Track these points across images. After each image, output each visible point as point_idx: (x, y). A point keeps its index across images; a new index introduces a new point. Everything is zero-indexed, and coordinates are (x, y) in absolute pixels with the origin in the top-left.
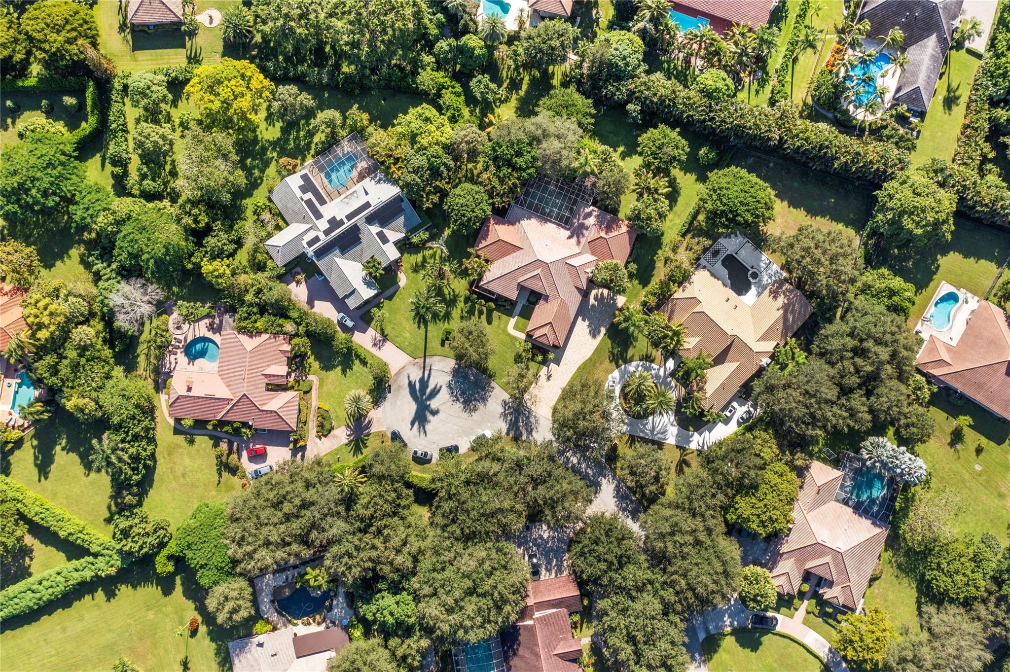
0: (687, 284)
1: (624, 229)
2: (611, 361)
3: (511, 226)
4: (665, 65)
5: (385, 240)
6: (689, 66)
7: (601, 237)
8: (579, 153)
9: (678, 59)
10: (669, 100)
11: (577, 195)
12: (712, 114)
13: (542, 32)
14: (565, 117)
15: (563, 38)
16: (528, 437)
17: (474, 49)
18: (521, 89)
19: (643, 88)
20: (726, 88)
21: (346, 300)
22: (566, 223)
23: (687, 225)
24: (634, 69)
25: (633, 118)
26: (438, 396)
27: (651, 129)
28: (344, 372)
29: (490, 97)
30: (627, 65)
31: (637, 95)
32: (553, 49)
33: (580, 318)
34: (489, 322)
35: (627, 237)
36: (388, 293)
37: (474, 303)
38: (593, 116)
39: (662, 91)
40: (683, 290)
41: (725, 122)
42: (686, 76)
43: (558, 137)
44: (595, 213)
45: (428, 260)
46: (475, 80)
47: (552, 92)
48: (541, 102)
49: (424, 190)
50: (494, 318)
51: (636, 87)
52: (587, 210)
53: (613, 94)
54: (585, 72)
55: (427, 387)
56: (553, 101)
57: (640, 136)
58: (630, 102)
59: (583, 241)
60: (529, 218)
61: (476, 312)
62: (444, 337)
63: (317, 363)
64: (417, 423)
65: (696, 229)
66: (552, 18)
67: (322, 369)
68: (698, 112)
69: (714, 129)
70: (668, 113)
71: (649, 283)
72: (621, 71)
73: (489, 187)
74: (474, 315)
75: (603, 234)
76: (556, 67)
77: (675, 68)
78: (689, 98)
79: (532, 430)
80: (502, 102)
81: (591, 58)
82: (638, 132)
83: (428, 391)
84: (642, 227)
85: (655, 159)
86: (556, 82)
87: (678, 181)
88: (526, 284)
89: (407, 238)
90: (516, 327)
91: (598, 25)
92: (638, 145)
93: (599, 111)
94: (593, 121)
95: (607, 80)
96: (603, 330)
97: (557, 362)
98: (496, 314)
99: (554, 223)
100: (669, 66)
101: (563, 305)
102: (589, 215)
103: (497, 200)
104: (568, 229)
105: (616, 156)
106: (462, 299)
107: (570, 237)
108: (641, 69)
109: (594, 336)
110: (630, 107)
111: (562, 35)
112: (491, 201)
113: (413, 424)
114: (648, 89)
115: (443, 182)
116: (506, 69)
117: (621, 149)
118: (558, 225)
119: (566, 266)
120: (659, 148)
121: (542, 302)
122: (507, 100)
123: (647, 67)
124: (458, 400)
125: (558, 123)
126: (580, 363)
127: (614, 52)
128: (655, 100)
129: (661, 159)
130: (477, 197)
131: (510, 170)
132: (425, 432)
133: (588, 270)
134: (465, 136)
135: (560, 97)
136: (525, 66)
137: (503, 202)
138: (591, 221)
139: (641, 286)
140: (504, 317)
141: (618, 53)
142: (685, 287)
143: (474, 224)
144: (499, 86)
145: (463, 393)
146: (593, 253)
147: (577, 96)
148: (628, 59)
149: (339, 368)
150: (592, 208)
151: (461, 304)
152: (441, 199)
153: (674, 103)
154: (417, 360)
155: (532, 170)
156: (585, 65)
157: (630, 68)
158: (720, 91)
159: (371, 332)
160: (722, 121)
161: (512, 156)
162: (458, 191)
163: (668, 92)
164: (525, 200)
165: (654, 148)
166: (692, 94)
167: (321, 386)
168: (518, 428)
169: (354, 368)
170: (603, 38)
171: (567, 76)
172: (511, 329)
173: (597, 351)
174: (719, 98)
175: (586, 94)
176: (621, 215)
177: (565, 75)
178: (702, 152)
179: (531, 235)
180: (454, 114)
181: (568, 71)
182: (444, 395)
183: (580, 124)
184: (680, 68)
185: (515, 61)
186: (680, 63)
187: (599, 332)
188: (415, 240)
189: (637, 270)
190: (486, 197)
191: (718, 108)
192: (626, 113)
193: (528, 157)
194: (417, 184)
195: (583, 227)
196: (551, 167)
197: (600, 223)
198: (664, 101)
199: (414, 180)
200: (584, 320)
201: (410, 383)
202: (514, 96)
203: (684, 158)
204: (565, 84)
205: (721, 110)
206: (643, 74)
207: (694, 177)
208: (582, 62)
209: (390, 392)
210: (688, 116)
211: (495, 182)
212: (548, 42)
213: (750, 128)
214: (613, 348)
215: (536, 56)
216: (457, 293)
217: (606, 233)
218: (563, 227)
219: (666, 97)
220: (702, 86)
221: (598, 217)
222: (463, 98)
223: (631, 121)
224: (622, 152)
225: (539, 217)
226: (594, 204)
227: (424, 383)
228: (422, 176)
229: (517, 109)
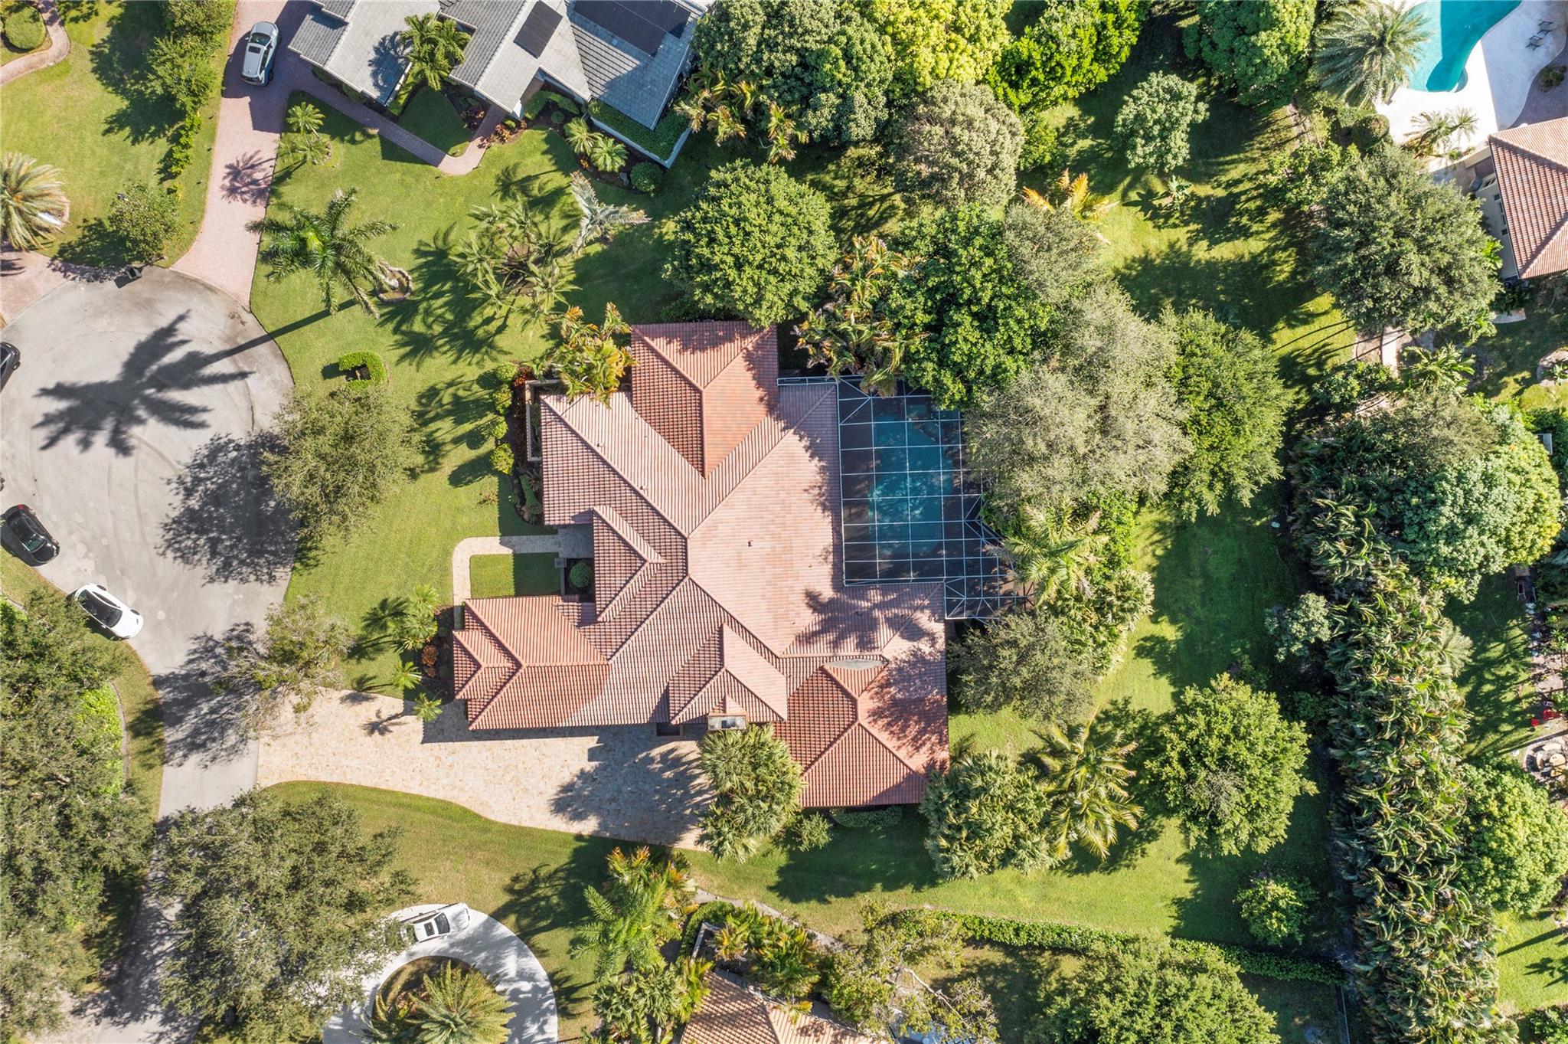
0: (829, 1031)
1: (918, 762)
2: (510, 890)
3: (762, 409)
4: (1496, 650)
5: (534, 37)
6: (1529, 724)
7: (854, 702)
8: (1082, 512)
9: (1537, 678)
10: (1398, 722)
11: (955, 568)
12: (1413, 879)
13: (1432, 208)
14: (1182, 415)
15: (1442, 290)
16: (175, 746)
17: (1273, 24)
18: (1213, 242)
19: (1399, 619)
20: (1525, 887)
21: (309, 18)
22: (854, 572)
23: (1023, 939)
24: (1449, 565)
25: (1283, 629)
26: (172, 431)
27: (1275, 707)
28: (118, 122)
29: (1140, 153)
30: (1452, 535)
31: (1366, 610)
32: (1392, 270)
33: (592, 742)
34: (458, 478)
35: (896, 777)
36: (405, 138)
37: (492, 407)
38: (1229, 501)
39: (1416, 687)
40: (804, 1031)
41: (1409, 932)
42: (1492, 725)
43: (1105, 425)
44: (925, 647)
45: (555, 212)
46: (1173, 80)
47: (1247, 336)
48: (1197, 317)
49: (734, 77)
50: (476, 486)
51: (1389, 596)
52: (925, 620)
53: (1331, 534)
54: (1361, 411)
55: (186, 386)
56: (1219, 351)
57: (1239, 677)
58: (1329, 598)
59: (820, 649)
60: (815, 451)
61: (468, 427)
62: (347, 365)
63: (107, 32)
64: (62, 405)
65: (1028, 966)
66: (1494, 225)
67: (96, 54)
68: (1403, 834)
69: (1366, 902)
70: (1352, 733)
71: (795, 900)
72: (1421, 525)
73: (845, 280)
74: (459, 422)
75: (866, 704)
76: (1337, 315)
77: (1503, 683)
78: (1432, 782)
79: (202, 746)
80: (1146, 203)
81: (1417, 414)
82: (1247, 665)
83: (177, 396)
84: (942, 816)
85: (1184, 761)
86: (1287, 339)
87: (1151, 848)
88: (600, 536)
89: (578, 109)
90: (478, 563)
91: (1526, 383)
92: (1204, 684)
93: (1256, 511)
94: (1213, 509)
95: (1367, 491)
96: (589, 826)
97: (433, 733)
98: (489, 485)
99: (836, 531)
100: (1500, 662)
101: (592, 679)
102: (912, 631)
103: (816, 321)
104: (837, 585)
105: (1140, 625)
106: (489, 366)
107: (813, 600)
108: (1455, 585)
109: (560, 806)
110: (1316, 605)
111: (1450, 282)
112: (804, 306)
113: (60, 391)
114: (1402, 639)
115: (790, 127)
116: (1252, 169)
117: (1169, 632)
118: (837, 548)
119: (711, 633)
120: (1223, 761)
121: (574, 608)
122: (1157, 216)
123: (1467, 598)
124: (189, 493)
125: (1150, 402)
126: (462, 800)
127: (1474, 476)
128: (1377, 676)
129: (1191, 778)
130: (791, 253)
131: (921, 318)
132: (52, 442)
133: (733, 708)
134: (969, 124)
135: (1243, 368)
136: (1294, 220)
137: (817, 346)
138: (895, 647)
139: (774, 879)
140: (493, 512)
141: (1480, 489)
142: (818, 1030)
143: (707, 288)
144: (1191, 172)
145: (216, 498)
146: (797, 699)
147: (1271, 420)
148: (1472, 531)
149: (120, 103)
150: (939, 629)
151: (469, 370)
152: (733, 150)
153: (1395, 742)
154: (248, 318)
155: (955, 389)
156: (1384, 403)
157: (1445, 550)
158: (1505, 876)
159: (266, 145)
160: (1406, 921)
161: (974, 300)
162: (783, 185)
163: (1424, 707)
164: (863, 415)
165: (1214, 744)
166: (1452, 787)
167: (45, 75)
168: (189, 704)
169: (144, 147)
170: (1502, 416)
171: (1320, 365)
172: (464, 552)
173: (520, 836)
174: (1481, 881)
175: (1290, 449)
176: (959, 726)
177: (1321, 355)
178: (1275, 889)
179: (760, 480)
180: (1029, 63)
181: (1341, 359)
182: (186, 445)
183: (1179, 475)
184: (1509, 696)
185: (1295, 178)
186: (1526, 689)
187: (578, 816)
188: (578, 131)
189: (814, 849)
190: (807, 286)
191: (1447, 891)
192: (1292, 601)
193: (991, 353)
194: (736, 45)
195: (863, 630)
196: (993, 445)
197: (901, 675)
198: (1387, 708)
199: (746, 27)
200: (593, 754)
201: (170, 330)
202: (1181, 235)
203: (1228, 847)
204: (1290, 370)
205: (1442, 902)
206: (1438, 595)
207: (1186, 891)
208: (1388, 387)
209: (121, 282)
210: (1370, 802)
211: (866, 292)
212: (1408, 245)
213: (1424, 1021)
214: (551, 877)
215: (1339, 225)
216: (501, 341)
217: (877, 714)
218: (836, 566)
219: (1405, 708)
220: (1493, 807)
221: (918, 658)
222: (1101, 75)
223: (1272, 625)
224: (1161, 641)
225: (832, 482)
226: (956, 632)
227: (191, 371)
228: (772, 46)
229: (1145, 262)
